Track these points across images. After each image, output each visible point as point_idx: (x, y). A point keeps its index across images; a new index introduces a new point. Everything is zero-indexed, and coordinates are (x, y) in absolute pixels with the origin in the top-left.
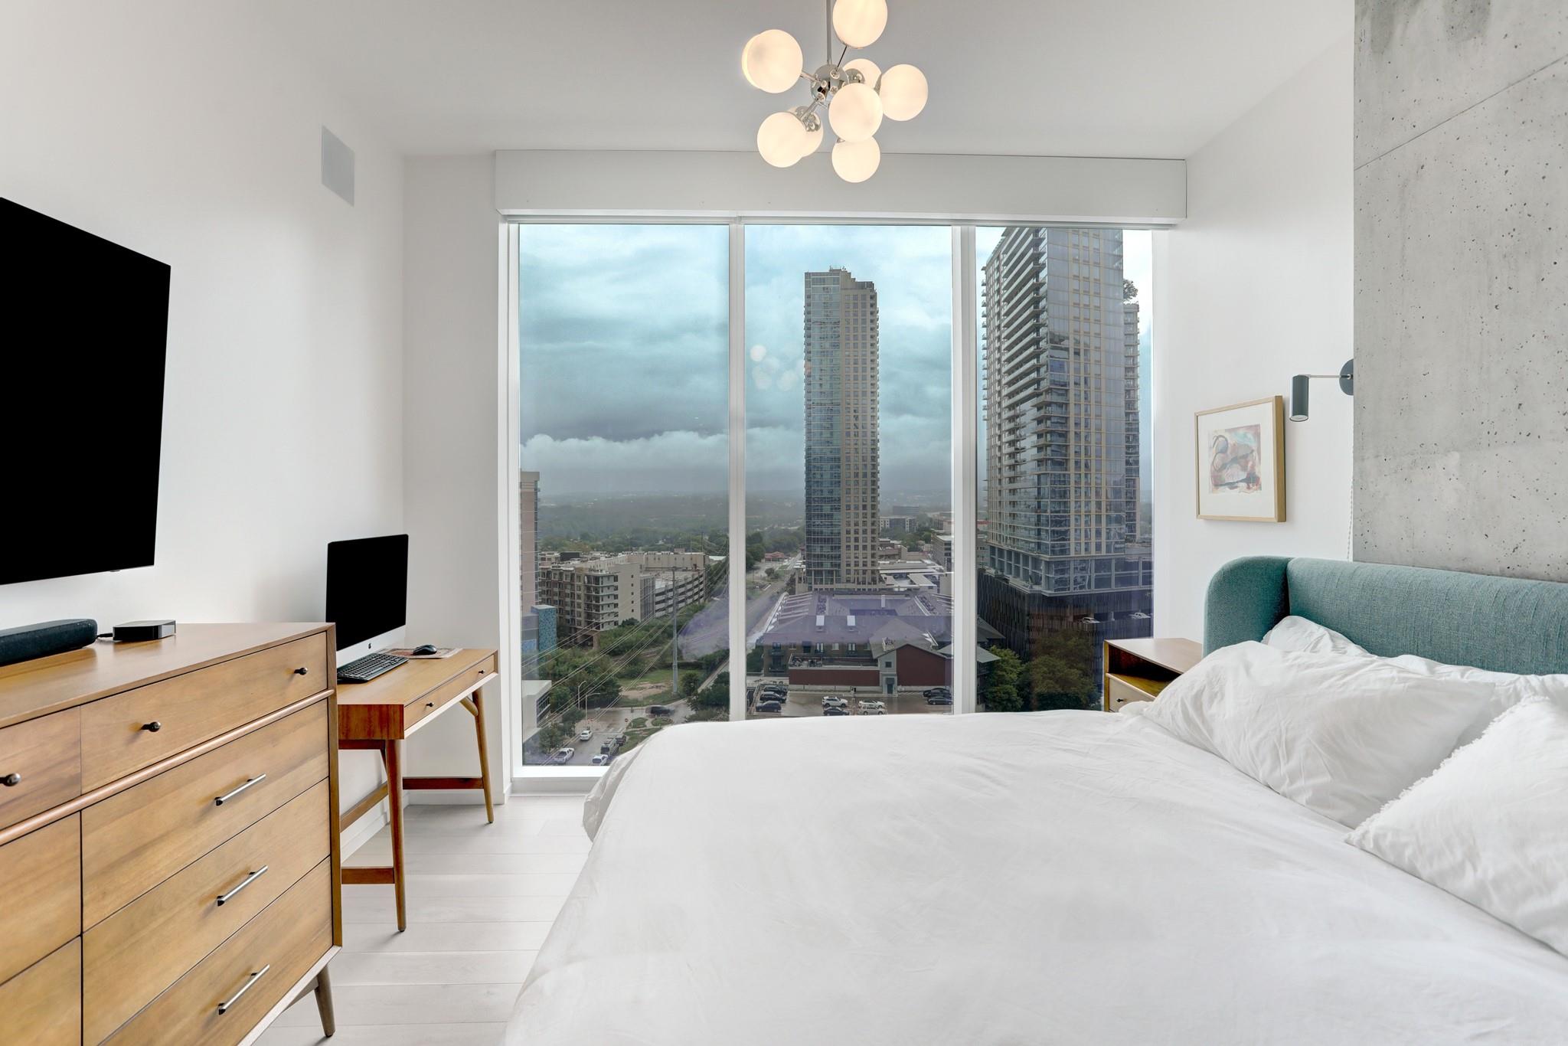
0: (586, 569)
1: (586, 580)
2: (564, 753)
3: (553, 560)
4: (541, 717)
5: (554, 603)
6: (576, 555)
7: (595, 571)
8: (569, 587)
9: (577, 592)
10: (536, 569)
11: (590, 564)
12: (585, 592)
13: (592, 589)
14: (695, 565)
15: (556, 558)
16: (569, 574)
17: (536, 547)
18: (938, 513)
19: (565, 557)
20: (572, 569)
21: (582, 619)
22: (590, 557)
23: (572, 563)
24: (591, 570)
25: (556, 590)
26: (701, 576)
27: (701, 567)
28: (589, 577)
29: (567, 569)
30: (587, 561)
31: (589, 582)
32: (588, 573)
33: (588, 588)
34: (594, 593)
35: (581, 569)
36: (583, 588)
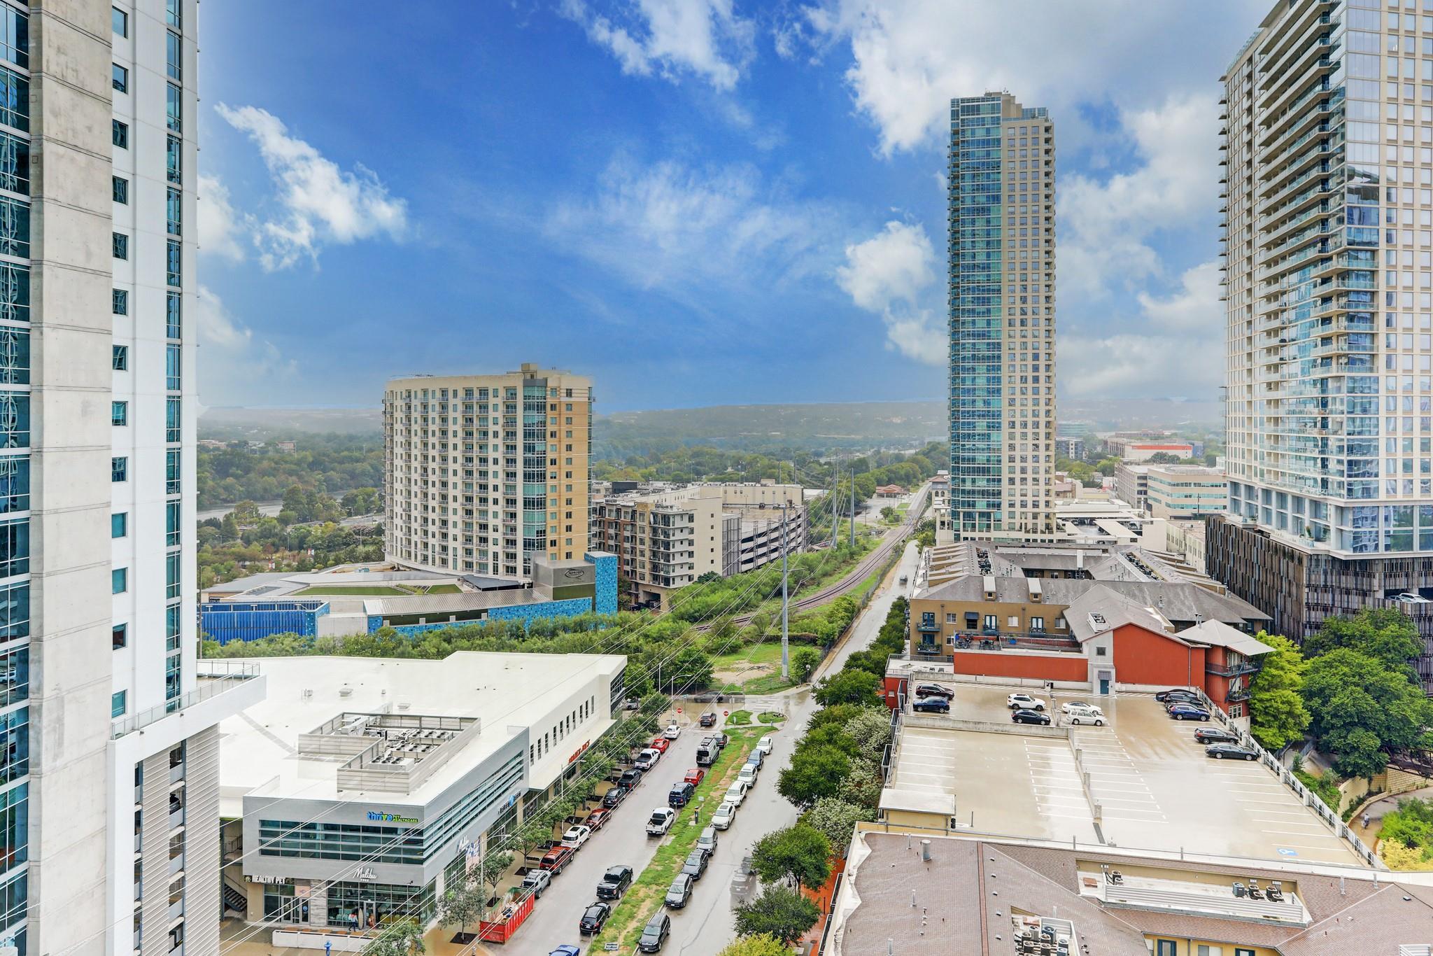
0: (651, 504)
1: (652, 520)
2: (648, 756)
3: (603, 492)
4: (613, 707)
5: (609, 549)
6: (633, 486)
7: (663, 507)
8: (629, 528)
9: (639, 535)
10: (590, 502)
11: (651, 499)
12: (651, 535)
13: (660, 531)
14: (790, 502)
15: (607, 490)
16: (630, 510)
17: (589, 476)
18: (1113, 434)
19: (619, 488)
20: (632, 504)
21: (647, 571)
22: (651, 488)
23: (629, 495)
24: (657, 506)
25: (612, 531)
26: (799, 517)
27: (797, 502)
28: (655, 515)
29: (625, 504)
30: (649, 493)
31: (655, 522)
32: (654, 509)
33: (655, 531)
34: (662, 537)
35: (645, 505)
36: (648, 529)
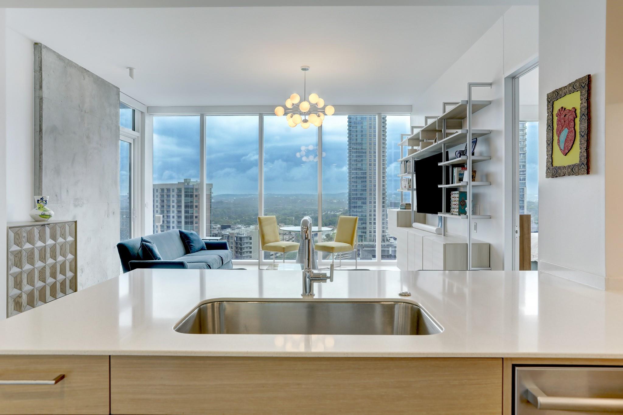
0: (235, 233)
1: (235, 239)
3: (217, 229)
6: (229, 227)
7: (240, 234)
10: (211, 233)
11: (236, 231)
12: (235, 245)
13: (239, 244)
15: (219, 228)
16: (227, 236)
17: (211, 222)
19: (224, 227)
20: (228, 233)
22: (236, 227)
23: (227, 230)
24: (238, 234)
26: (293, 238)
28: (237, 237)
29: (225, 233)
30: (235, 229)
31: (237, 240)
32: (236, 235)
33: (237, 243)
34: (239, 246)
35: (233, 234)
36: (234, 243)
